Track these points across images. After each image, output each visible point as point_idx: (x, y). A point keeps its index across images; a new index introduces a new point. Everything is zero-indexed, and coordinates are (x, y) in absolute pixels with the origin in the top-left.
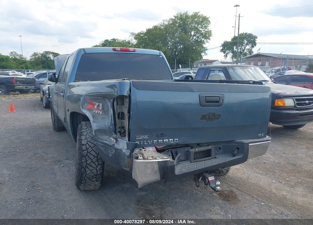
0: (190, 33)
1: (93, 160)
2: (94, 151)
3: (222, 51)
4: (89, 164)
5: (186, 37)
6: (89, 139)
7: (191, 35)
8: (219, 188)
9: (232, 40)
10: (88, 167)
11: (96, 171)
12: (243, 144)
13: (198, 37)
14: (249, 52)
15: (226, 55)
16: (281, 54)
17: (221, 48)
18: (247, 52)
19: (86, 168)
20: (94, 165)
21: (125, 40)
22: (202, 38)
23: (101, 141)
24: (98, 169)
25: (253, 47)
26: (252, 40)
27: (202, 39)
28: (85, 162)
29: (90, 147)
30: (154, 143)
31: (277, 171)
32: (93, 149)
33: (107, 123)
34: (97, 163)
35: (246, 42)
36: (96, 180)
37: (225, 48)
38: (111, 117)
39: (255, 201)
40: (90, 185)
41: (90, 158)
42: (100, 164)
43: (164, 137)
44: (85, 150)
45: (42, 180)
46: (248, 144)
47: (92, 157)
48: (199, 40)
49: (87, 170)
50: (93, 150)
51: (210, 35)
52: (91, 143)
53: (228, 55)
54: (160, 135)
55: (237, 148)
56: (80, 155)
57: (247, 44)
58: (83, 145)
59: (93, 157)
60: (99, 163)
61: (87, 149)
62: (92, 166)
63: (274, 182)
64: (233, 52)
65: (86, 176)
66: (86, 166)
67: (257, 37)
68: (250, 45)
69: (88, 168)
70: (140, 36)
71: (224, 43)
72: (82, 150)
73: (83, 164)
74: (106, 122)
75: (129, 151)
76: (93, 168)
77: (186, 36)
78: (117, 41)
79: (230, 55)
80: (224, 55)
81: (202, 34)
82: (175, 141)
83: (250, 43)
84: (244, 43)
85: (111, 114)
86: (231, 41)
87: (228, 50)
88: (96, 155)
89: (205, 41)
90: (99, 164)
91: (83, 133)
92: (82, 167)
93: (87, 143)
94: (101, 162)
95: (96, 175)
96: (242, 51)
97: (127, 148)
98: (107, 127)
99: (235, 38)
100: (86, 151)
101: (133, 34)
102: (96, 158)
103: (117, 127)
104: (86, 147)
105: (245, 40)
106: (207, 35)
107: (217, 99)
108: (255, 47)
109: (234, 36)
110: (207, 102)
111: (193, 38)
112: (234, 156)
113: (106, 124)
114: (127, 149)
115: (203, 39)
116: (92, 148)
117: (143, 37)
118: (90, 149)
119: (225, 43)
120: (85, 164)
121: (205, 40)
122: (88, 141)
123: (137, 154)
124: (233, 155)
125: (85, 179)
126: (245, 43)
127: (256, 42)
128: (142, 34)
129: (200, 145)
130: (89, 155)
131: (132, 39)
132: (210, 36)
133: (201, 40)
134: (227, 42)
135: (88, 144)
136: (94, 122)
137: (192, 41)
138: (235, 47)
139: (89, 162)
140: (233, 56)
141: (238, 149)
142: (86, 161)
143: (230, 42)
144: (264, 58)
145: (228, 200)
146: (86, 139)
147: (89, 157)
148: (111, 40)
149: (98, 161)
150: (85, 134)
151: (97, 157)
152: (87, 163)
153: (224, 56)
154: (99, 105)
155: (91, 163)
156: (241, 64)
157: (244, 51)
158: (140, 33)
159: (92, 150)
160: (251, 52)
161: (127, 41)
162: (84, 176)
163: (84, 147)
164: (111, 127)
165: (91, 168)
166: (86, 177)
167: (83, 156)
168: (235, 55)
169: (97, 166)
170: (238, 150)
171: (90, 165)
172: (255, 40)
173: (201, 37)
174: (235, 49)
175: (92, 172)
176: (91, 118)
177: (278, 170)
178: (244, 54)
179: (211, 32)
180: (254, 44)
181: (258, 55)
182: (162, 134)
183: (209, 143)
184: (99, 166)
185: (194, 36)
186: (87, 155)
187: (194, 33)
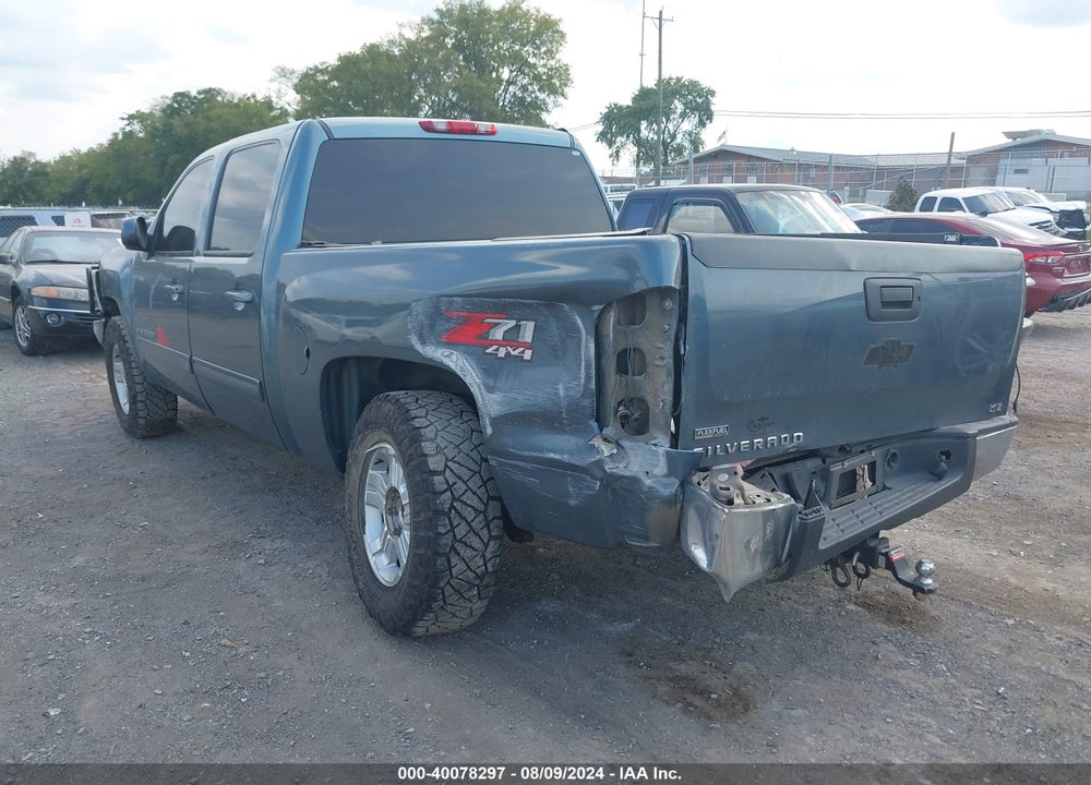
0: (494, 75)
1: (472, 524)
2: (474, 493)
3: (602, 136)
4: (460, 541)
5: (484, 85)
6: (450, 452)
7: (499, 80)
8: (929, 581)
9: (635, 99)
10: (459, 549)
11: (481, 563)
12: (964, 437)
13: (524, 88)
14: (691, 141)
15: (617, 152)
16: (793, 150)
17: (600, 128)
18: (686, 144)
19: (453, 552)
20: (476, 543)
21: (254, 96)
22: (539, 90)
23: (527, 453)
24: (488, 555)
25: (702, 124)
26: (698, 100)
27: (538, 94)
28: (448, 531)
29: (459, 478)
30: (742, 449)
31: (981, 521)
32: (470, 484)
33: (566, 389)
34: (485, 534)
35: (678, 106)
36: (479, 593)
37: (611, 128)
38: (588, 368)
39: (980, 614)
40: (454, 615)
41: (464, 519)
42: (496, 538)
43: (768, 429)
44: (445, 491)
45: (223, 617)
46: (976, 435)
47: (469, 514)
48: (529, 99)
49: (454, 560)
50: (469, 489)
51: (566, 81)
52: (459, 463)
53: (621, 154)
54: (757, 423)
55: (942, 453)
56: (429, 510)
57: (683, 115)
58: (435, 473)
59: (473, 514)
60: (493, 534)
61: (450, 487)
62: (471, 547)
63: (995, 553)
64: (639, 143)
65: (448, 582)
66: (453, 548)
67: (714, 92)
68: (694, 120)
69: (459, 555)
70: (316, 81)
71: (607, 110)
72: (435, 493)
73: (443, 541)
74: (561, 387)
75: (677, 482)
76: (474, 552)
77: (486, 82)
78: (223, 98)
79: (629, 152)
80: (610, 152)
81: (537, 78)
82: (795, 440)
83: (693, 110)
84: (675, 112)
85: (587, 355)
86: (630, 104)
87: (622, 135)
88: (481, 507)
89: (550, 100)
90: (491, 538)
91: (423, 431)
92: (436, 553)
93: (446, 466)
94: (496, 530)
95: (480, 577)
96: (669, 140)
97: (665, 471)
98: (564, 403)
99: (644, 94)
100: (449, 493)
101: (284, 73)
102: (481, 517)
103: (611, 402)
104: (446, 479)
105: (676, 102)
106: (555, 82)
107: (904, 295)
108: (709, 125)
109: (639, 88)
110: (885, 304)
111: (506, 91)
112: (939, 477)
113: (557, 394)
114: (668, 475)
115: (542, 96)
116: (465, 483)
117: (326, 82)
118: (461, 486)
119: (611, 110)
120: (447, 540)
121: (548, 100)
122: (447, 460)
123: (729, 489)
124: (936, 476)
125: (443, 595)
126: (679, 111)
127: (713, 108)
128: (322, 72)
129: (848, 449)
130: (459, 508)
131: (282, 91)
132: (566, 85)
133: (536, 97)
134: (620, 108)
135: (452, 470)
136: (490, 389)
137: (504, 101)
138: (644, 124)
139: (461, 531)
140: (638, 156)
141: (948, 454)
142: (453, 528)
143: (628, 107)
144: (743, 163)
145: (904, 622)
146: (439, 450)
147: (461, 516)
148: (199, 93)
149: (487, 526)
150: (432, 435)
151: (485, 512)
152: (455, 536)
153: (611, 156)
154: (518, 327)
155: (469, 535)
156: (658, 184)
157: (673, 137)
158: (317, 70)
159: (465, 488)
160: (696, 142)
161: (259, 97)
162: (442, 585)
163: (438, 479)
164: (586, 402)
165: (467, 553)
166: (448, 587)
167: (439, 513)
168: (646, 152)
169: (486, 545)
170: (948, 458)
171: (466, 544)
172: (707, 103)
173: (536, 88)
174: (644, 133)
175: (469, 567)
176: (472, 378)
177: (982, 516)
178: (674, 150)
179: (567, 69)
180: (705, 113)
181: (722, 154)
182: (763, 419)
183: (872, 441)
184: (492, 543)
185: (510, 82)
186: (452, 507)
187: (511, 72)
